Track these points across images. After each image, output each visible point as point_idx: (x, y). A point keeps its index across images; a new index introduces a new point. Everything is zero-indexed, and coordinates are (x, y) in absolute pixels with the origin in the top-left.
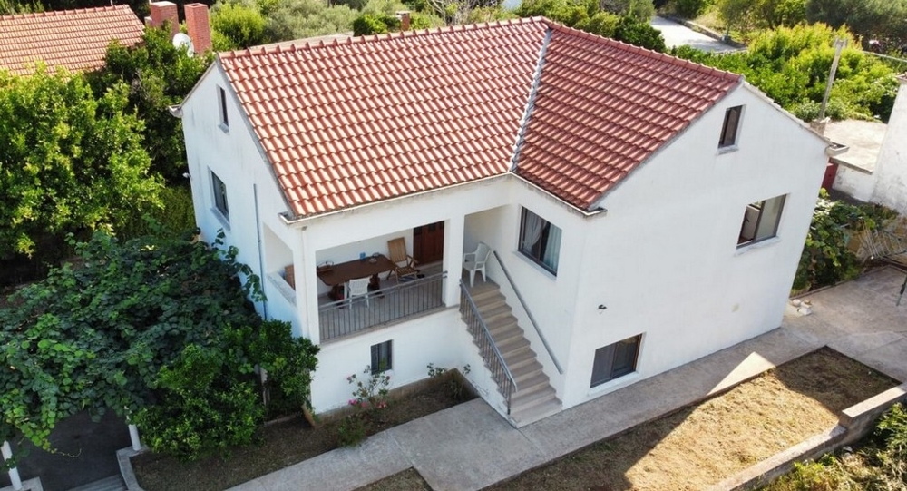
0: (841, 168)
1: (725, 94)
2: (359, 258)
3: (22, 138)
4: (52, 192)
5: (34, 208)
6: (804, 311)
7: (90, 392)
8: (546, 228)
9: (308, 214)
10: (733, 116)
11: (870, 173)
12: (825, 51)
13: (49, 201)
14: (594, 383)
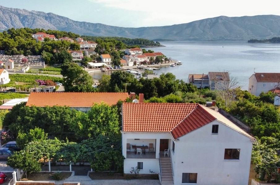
1: (211, 121)
2: (142, 146)
3: (95, 115)
4: (97, 126)
5: (93, 128)
7: (85, 156)
9: (125, 131)
10: (215, 127)
13: (96, 128)
14: (183, 182)
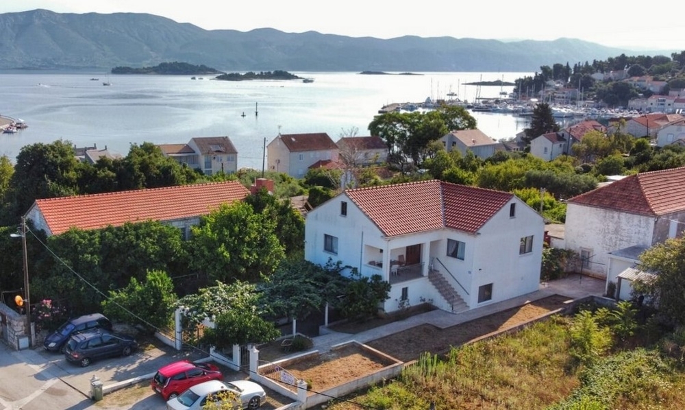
0: (552, 239)
1: (510, 199)
6: (546, 286)
8: (457, 243)
10: (513, 206)
11: (563, 239)
12: (538, 199)
14: (479, 302)
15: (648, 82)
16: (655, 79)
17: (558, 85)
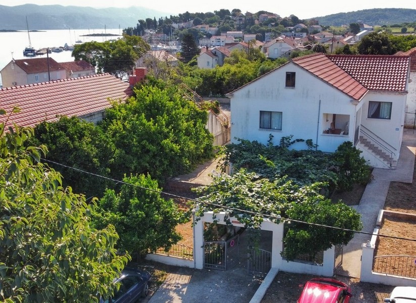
8: (379, 104)
15: (207, 28)
16: (210, 26)
17: (152, 32)
